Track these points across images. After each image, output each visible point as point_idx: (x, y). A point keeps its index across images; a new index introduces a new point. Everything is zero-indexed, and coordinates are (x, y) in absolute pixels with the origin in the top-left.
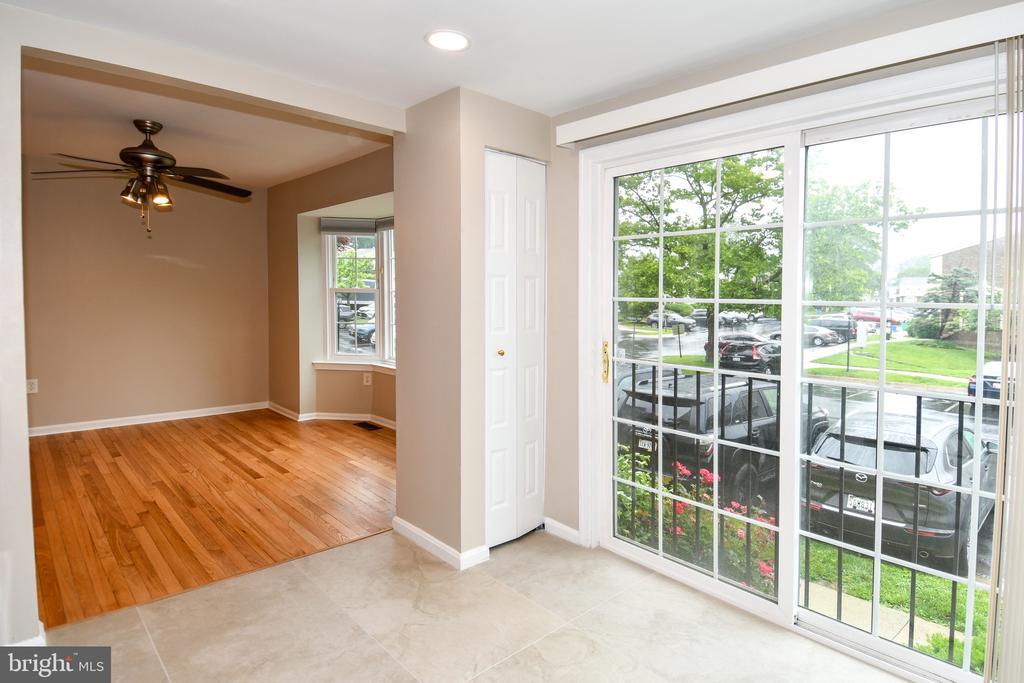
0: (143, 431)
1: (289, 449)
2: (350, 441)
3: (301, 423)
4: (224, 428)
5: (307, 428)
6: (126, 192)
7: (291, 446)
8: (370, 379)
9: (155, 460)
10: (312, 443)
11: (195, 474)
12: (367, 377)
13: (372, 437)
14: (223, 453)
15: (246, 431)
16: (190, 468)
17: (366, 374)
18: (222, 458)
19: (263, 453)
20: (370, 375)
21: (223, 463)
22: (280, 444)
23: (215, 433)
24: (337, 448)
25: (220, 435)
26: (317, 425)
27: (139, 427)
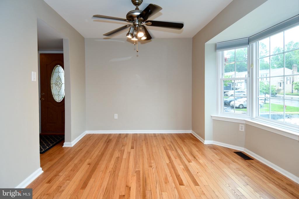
0: (146, 137)
1: (199, 163)
2: (234, 166)
3: (205, 145)
4: (173, 141)
5: (209, 150)
6: (128, 34)
7: (201, 161)
8: (243, 128)
9: (143, 155)
10: (212, 161)
11: (154, 169)
12: (242, 127)
13: (249, 166)
14: (169, 158)
15: (181, 145)
16: (154, 165)
17: (240, 125)
18: (168, 162)
19: (186, 162)
20: (243, 126)
21: (167, 164)
22: (195, 158)
23: (169, 143)
24: (226, 170)
25: (170, 145)
26: (214, 148)
27: (145, 135)
